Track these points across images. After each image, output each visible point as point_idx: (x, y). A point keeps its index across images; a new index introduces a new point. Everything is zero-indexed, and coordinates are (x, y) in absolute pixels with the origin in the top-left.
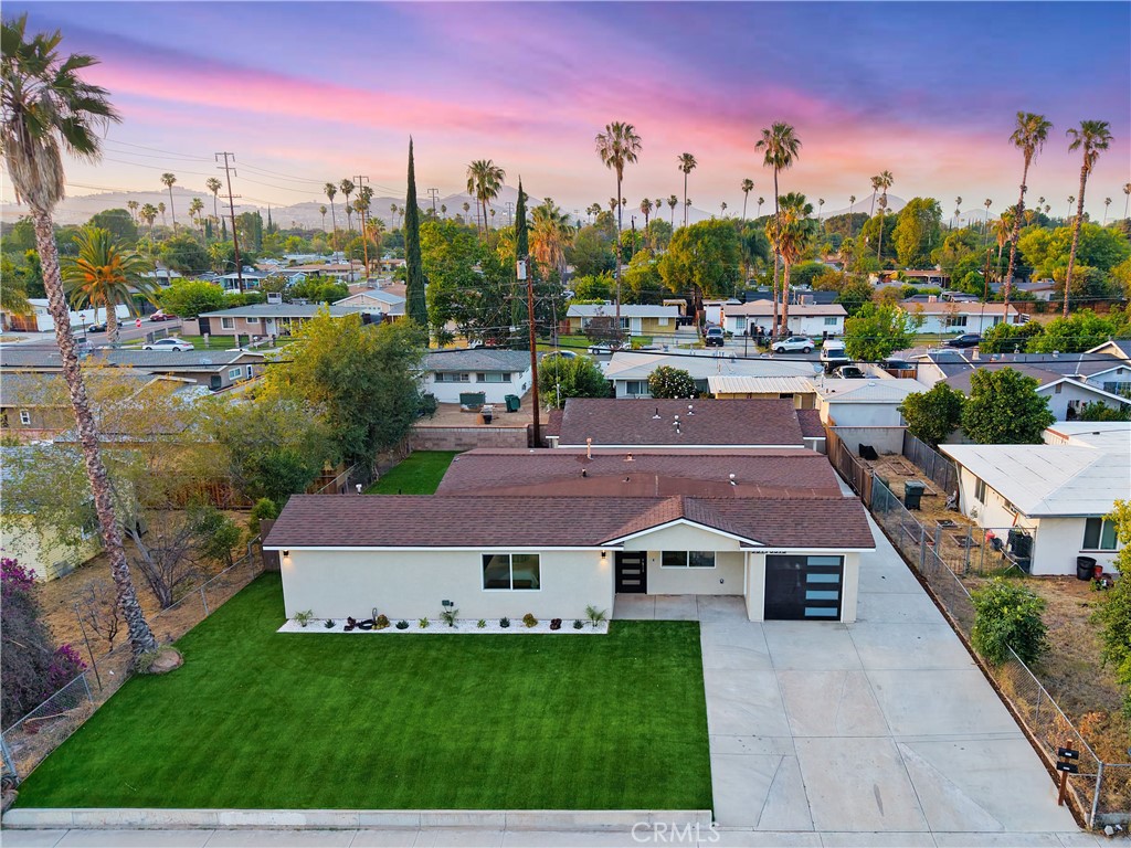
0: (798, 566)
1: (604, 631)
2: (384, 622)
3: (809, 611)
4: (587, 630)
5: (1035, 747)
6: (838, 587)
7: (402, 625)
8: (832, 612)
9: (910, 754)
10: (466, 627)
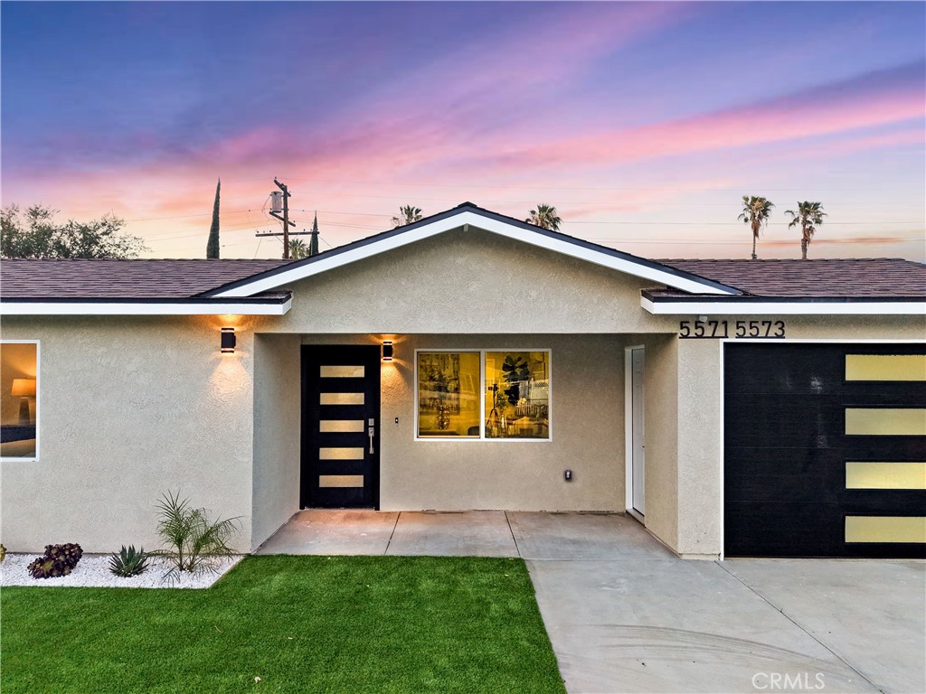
0: (816, 384)
3: (859, 529)
4: (151, 580)
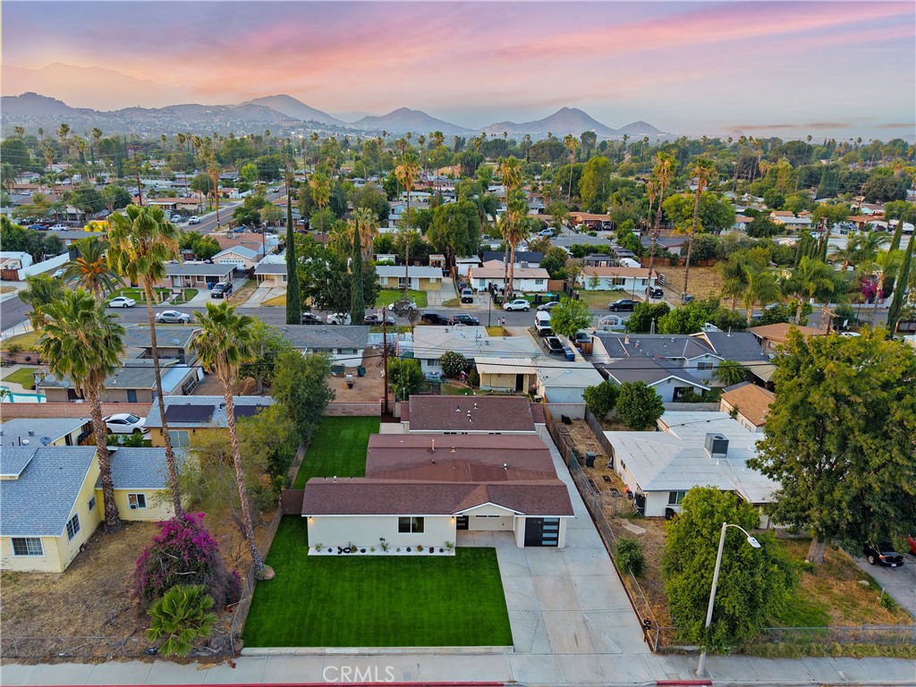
0: (539, 523)
1: (454, 554)
2: (355, 549)
3: (544, 543)
4: (446, 553)
5: (638, 615)
6: (557, 532)
7: (363, 551)
8: (555, 543)
9: (588, 619)
10: (392, 552)
